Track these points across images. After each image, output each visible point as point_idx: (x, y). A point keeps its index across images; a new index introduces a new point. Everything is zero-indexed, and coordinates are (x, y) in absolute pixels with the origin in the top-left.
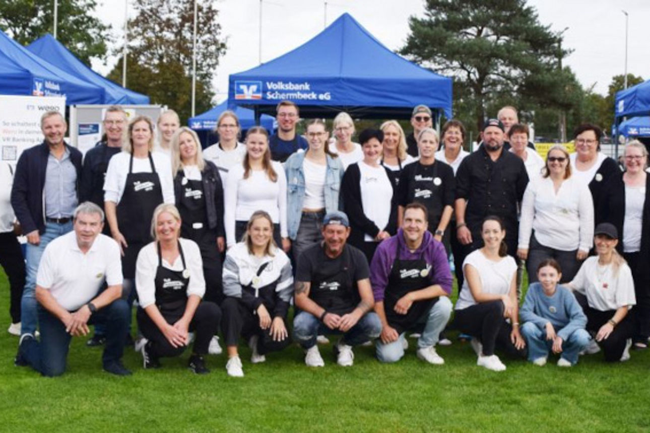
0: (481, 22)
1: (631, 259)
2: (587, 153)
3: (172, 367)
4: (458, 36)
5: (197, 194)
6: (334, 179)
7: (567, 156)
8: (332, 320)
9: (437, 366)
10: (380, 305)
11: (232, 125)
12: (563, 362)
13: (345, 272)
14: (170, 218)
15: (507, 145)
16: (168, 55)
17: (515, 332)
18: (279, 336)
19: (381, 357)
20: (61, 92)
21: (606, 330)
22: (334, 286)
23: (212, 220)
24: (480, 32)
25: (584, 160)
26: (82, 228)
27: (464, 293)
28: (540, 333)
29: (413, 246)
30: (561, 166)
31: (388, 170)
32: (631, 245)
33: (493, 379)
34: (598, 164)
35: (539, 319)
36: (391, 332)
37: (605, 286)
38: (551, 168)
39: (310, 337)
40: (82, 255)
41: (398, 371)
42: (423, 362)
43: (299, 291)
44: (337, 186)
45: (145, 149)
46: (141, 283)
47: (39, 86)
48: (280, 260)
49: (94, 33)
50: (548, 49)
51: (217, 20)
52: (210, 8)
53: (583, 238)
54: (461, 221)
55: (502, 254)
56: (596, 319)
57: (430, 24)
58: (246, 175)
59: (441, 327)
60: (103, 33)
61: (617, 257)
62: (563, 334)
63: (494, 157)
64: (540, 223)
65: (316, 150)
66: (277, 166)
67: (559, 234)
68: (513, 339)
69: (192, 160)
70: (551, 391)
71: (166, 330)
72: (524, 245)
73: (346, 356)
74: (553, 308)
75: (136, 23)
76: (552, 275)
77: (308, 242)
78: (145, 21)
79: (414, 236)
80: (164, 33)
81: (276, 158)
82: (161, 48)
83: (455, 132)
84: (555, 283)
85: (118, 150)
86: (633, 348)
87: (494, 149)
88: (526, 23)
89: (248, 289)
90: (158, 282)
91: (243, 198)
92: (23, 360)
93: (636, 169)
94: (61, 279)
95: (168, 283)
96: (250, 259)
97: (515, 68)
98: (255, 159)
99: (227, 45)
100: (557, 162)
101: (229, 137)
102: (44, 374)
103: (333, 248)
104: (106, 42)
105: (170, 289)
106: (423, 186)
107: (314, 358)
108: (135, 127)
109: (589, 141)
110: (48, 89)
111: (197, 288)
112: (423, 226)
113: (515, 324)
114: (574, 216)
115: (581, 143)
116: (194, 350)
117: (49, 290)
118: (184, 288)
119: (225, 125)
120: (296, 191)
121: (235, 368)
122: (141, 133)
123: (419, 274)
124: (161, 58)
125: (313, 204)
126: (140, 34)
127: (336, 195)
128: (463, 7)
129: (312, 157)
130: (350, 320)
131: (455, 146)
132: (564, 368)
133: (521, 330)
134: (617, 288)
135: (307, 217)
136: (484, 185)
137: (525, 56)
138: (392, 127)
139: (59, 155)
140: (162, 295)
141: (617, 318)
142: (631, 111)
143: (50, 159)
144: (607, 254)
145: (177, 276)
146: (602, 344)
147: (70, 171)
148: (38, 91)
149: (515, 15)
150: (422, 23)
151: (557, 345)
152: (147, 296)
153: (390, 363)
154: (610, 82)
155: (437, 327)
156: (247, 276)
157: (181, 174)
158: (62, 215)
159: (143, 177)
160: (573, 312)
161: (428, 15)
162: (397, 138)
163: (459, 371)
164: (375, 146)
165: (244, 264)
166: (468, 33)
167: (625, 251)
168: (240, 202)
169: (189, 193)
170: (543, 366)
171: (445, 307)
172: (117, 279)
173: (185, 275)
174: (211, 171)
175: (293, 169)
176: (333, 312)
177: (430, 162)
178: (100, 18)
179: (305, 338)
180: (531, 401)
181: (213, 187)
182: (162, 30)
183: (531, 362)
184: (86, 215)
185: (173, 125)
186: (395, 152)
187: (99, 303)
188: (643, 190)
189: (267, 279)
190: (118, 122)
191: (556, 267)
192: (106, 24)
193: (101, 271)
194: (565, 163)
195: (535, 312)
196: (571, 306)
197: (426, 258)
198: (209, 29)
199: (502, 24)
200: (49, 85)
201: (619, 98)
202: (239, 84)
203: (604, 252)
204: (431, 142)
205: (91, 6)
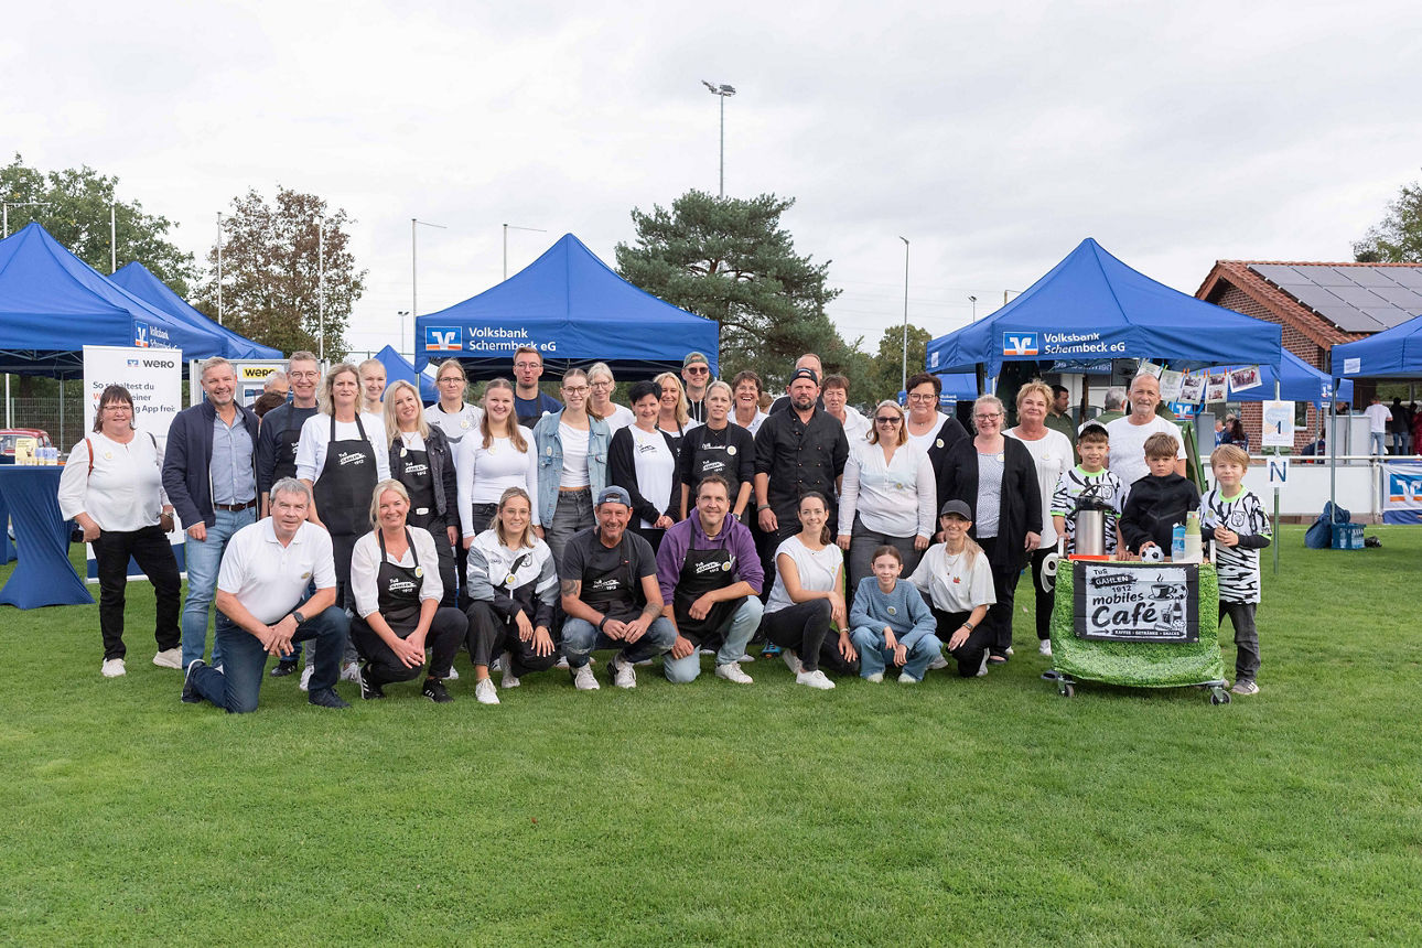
0: (715, 255)
1: (987, 545)
2: (924, 412)
3: (400, 695)
4: (684, 273)
5: (422, 469)
6: (600, 448)
7: (902, 415)
8: (615, 627)
9: (746, 685)
10: (670, 609)
11: (457, 379)
12: (905, 678)
13: (625, 565)
14: (398, 498)
15: (820, 404)
16: (278, 299)
17: (844, 640)
18: (545, 650)
19: (673, 677)
20: (170, 343)
21: (961, 636)
22: (613, 584)
23: (441, 504)
24: (713, 266)
25: (921, 421)
26: (283, 511)
27: (777, 592)
28: (876, 641)
29: (712, 532)
30: (894, 429)
31: (666, 436)
32: (987, 528)
33: (823, 699)
34: (938, 428)
35: (874, 622)
36: (685, 644)
37: (957, 581)
38: (880, 432)
39: (587, 651)
40: (282, 549)
41: (699, 692)
42: (726, 681)
43: (567, 592)
44: (604, 458)
45: (351, 410)
46: (359, 586)
47: (142, 333)
48: (541, 552)
49: (167, 265)
50: (807, 289)
51: (348, 249)
52: (335, 231)
53: (923, 521)
54: (763, 502)
55: (824, 542)
56: (947, 623)
57: (646, 257)
58: (486, 444)
59: (750, 636)
60: (180, 266)
61: (971, 544)
62: (908, 641)
63: (805, 418)
64: (867, 501)
65: (576, 410)
66: (525, 432)
67: (893, 517)
68: (841, 649)
69: (413, 425)
70: (902, 710)
71: (396, 645)
72: (845, 531)
73: (627, 676)
74: (893, 609)
75: (228, 251)
76: (891, 566)
77: (568, 531)
78: (242, 248)
79: (715, 518)
80: (271, 266)
81: (522, 423)
82: (266, 289)
83: (749, 386)
84: (895, 577)
85: (313, 412)
86: (989, 661)
87: (805, 408)
88: (777, 254)
89: (501, 589)
90: (383, 583)
91: (483, 474)
92: (195, 694)
93: (992, 431)
94: (252, 581)
95: (395, 585)
96: (502, 551)
97: (761, 317)
98: (497, 422)
99: (363, 284)
100: (888, 423)
101: (454, 395)
102: (230, 711)
103: (609, 534)
104: (185, 280)
105: (399, 592)
106: (712, 457)
107: (587, 679)
108: (337, 380)
109: (926, 396)
110: (154, 337)
111: (433, 591)
112: (725, 506)
113: (844, 630)
114: (911, 493)
115: (916, 400)
116: (431, 673)
117: (235, 595)
118: (417, 591)
119: (449, 379)
120: (551, 464)
121: (487, 693)
122: (347, 387)
123: (720, 568)
124: (268, 303)
125: (574, 482)
126: (235, 268)
127: (603, 468)
128: (691, 232)
129: (570, 420)
130: (638, 628)
131: (749, 404)
132: (908, 686)
133: (851, 638)
134: (971, 583)
135: (564, 497)
136: (793, 455)
137: (776, 299)
138: (668, 380)
139: (229, 420)
140: (386, 600)
141: (973, 621)
142: (950, 366)
143: (217, 424)
144: (958, 539)
145: (407, 574)
146: (957, 653)
147: (245, 440)
148: (141, 341)
149: (761, 243)
150: (635, 253)
151: (900, 656)
152: (367, 600)
153: (684, 683)
154: (882, 336)
155: (745, 635)
156: (498, 573)
157: (398, 443)
158: (236, 500)
159: (349, 446)
160: (919, 613)
161: (642, 243)
162: (676, 395)
163: (777, 690)
164: (652, 404)
165: (495, 558)
166: (698, 269)
167: (978, 537)
168: (477, 478)
169: (410, 468)
170: (881, 684)
171: (754, 608)
172: (328, 580)
173: (418, 575)
174: (436, 439)
175: (545, 435)
176: (614, 617)
177: (722, 425)
178: (174, 245)
179: (581, 652)
180: (879, 722)
181: (441, 460)
182: (267, 263)
183: (865, 679)
184: (289, 495)
185: (380, 379)
186: (673, 413)
187: (308, 611)
188: (1001, 458)
189: (524, 576)
190: (308, 373)
191: (897, 556)
192: (184, 252)
193: (309, 570)
194: (899, 424)
195: (868, 614)
196: (915, 606)
197: (728, 547)
198: (335, 261)
199: (743, 256)
200: (155, 332)
201: (932, 349)
202: (430, 331)
203: (954, 537)
204: (723, 400)
205: (161, 226)
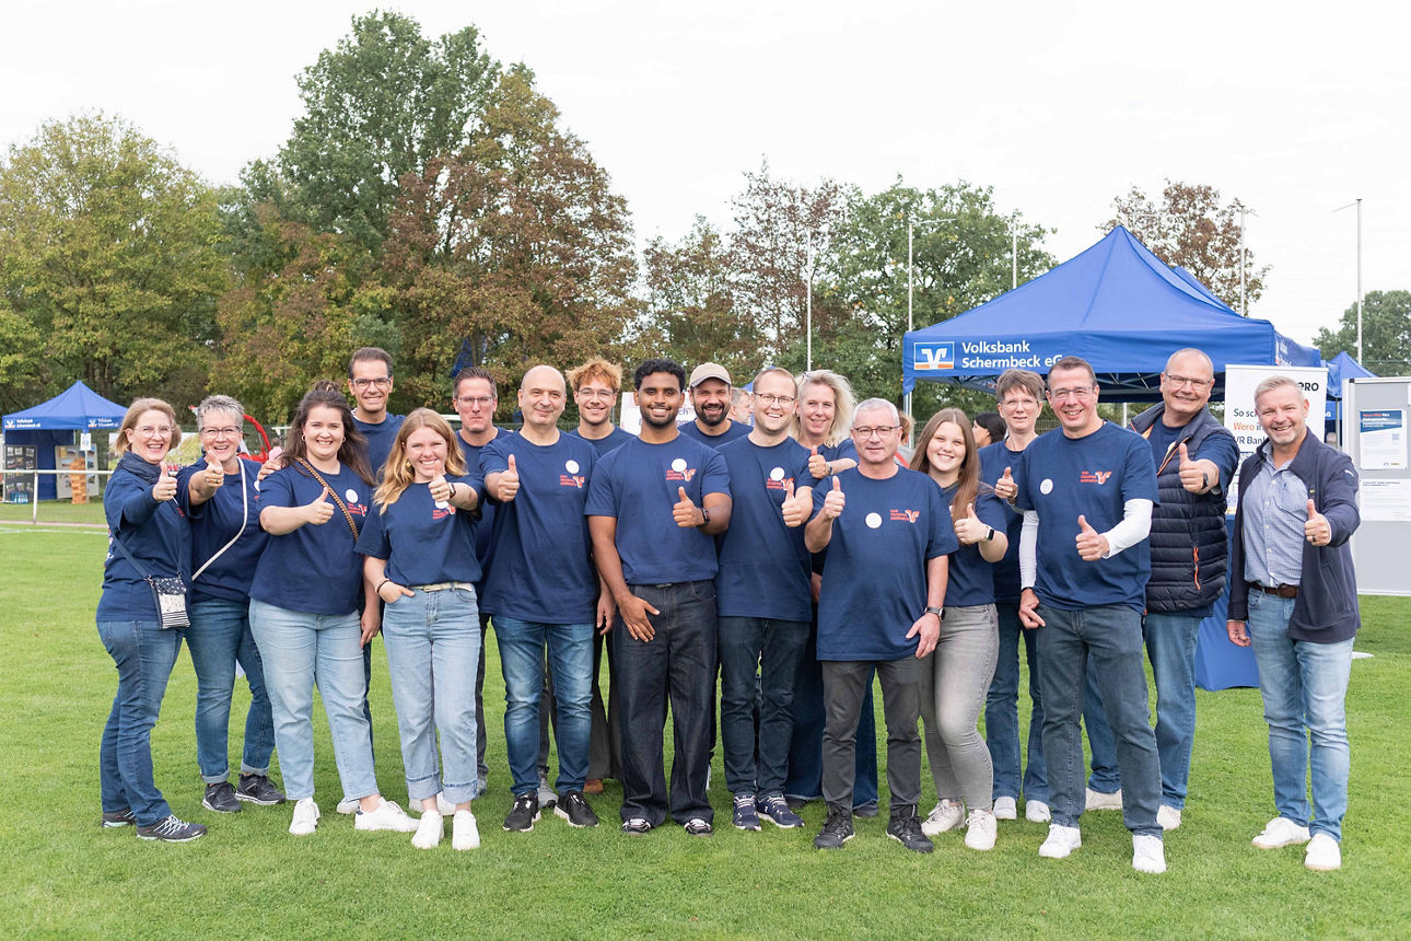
52: (1228, 225)
205: (1037, 235)
